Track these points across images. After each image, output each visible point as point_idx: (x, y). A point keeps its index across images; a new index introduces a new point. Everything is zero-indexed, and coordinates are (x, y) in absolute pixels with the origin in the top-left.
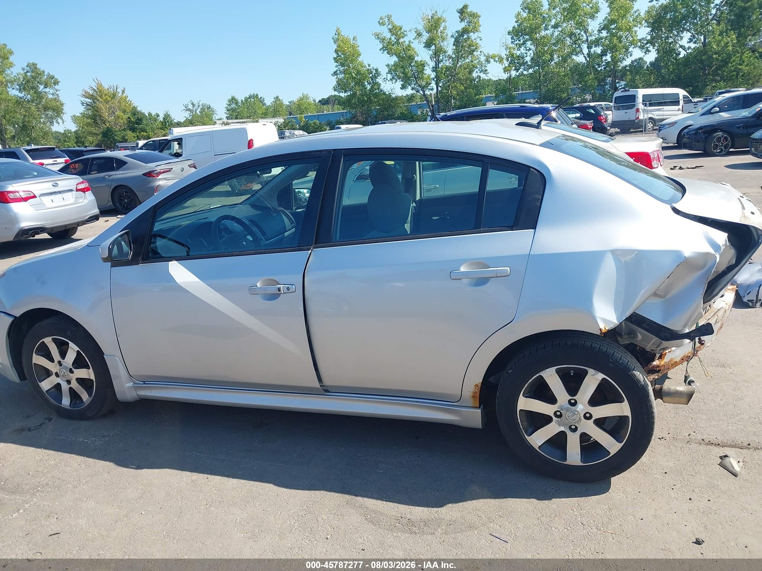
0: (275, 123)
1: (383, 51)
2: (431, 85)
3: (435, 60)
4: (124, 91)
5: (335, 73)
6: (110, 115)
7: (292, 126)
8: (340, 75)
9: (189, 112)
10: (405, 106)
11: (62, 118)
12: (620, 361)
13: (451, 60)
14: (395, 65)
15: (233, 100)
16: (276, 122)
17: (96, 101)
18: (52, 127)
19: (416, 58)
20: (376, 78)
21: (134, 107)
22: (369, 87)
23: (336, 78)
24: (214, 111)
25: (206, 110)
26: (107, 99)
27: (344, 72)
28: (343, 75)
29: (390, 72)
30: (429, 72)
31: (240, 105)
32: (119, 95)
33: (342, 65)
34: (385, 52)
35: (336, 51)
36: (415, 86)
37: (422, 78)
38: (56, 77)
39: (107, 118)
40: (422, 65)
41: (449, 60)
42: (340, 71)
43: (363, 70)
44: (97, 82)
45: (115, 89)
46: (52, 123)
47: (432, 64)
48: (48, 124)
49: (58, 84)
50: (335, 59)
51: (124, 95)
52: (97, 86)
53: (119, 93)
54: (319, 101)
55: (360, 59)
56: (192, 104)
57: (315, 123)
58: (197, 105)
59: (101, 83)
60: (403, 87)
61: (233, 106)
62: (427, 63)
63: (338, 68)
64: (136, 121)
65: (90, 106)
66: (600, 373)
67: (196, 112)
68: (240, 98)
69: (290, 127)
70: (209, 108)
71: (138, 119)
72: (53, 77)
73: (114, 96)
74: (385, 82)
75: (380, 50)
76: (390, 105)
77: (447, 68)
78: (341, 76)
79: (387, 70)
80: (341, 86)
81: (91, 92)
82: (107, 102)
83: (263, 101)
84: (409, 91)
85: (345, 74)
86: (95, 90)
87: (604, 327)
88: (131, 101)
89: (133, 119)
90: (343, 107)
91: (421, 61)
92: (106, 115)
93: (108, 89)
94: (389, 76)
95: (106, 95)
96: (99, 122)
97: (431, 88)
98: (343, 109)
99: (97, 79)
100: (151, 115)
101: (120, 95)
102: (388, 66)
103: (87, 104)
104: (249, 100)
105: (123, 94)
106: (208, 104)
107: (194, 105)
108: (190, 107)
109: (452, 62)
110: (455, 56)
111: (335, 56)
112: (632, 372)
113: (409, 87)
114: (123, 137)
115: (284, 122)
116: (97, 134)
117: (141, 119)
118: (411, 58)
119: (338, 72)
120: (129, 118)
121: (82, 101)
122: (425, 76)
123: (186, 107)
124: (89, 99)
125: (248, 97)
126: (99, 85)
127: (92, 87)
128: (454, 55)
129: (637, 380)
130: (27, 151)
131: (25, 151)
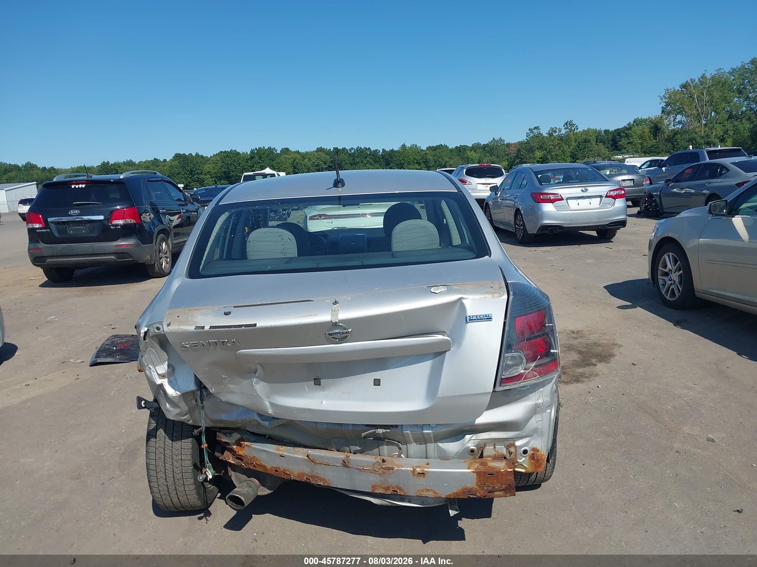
130: (709, 152)
131: (707, 152)
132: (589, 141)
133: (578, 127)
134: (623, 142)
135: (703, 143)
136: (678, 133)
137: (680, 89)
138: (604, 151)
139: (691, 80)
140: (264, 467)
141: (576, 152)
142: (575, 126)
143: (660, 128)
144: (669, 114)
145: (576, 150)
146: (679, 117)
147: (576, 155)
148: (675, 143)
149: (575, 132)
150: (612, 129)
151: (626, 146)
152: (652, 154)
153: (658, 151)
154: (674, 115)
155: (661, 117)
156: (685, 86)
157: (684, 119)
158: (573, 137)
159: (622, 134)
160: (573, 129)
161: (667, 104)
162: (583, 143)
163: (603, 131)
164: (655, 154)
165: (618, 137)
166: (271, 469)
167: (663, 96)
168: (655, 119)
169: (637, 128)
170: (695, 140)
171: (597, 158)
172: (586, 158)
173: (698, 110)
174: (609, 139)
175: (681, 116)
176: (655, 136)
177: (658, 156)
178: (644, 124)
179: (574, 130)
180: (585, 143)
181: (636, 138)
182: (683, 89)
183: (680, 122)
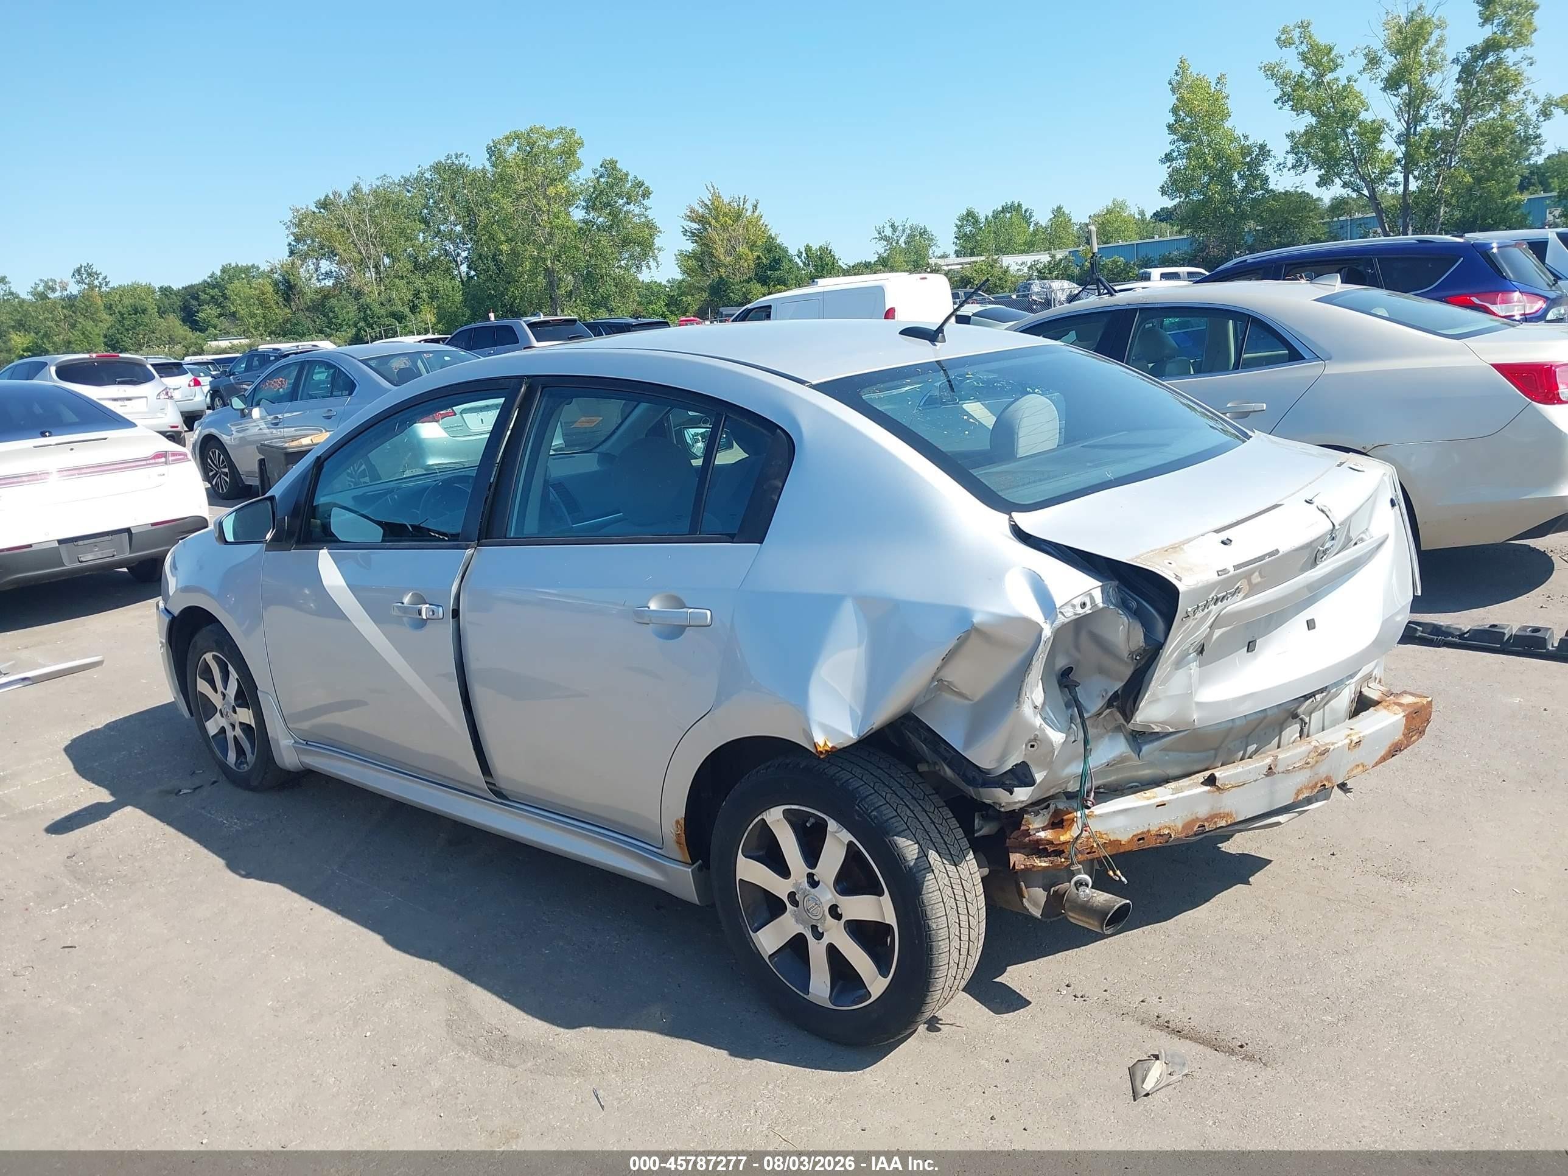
0: (1033, 263)
1: (1283, 103)
2: (1393, 175)
3: (1406, 119)
4: (756, 206)
5: (1168, 158)
6: (728, 253)
7: (1066, 271)
8: (1179, 161)
9: (885, 243)
10: (1324, 224)
11: (655, 259)
12: (873, 813)
13: (1448, 116)
14: (1309, 132)
15: (970, 217)
16: (1034, 261)
17: (707, 226)
18: (638, 275)
19: (1363, 115)
20: (1259, 164)
21: (770, 237)
22: (1241, 185)
23: (1168, 168)
24: (932, 239)
25: (918, 238)
26: (726, 222)
27: (1187, 155)
28: (1184, 161)
29: (1294, 150)
30: (1389, 145)
31: (982, 227)
32: (747, 215)
33: (1185, 139)
34: (1287, 107)
35: (1175, 111)
36: (1352, 179)
37: (1372, 160)
38: (646, 185)
39: (722, 257)
40: (1376, 131)
41: (1444, 117)
42: (1178, 151)
43: (1232, 149)
44: (712, 191)
45: (742, 204)
46: (639, 269)
47: (1399, 127)
48: (634, 269)
49: (648, 197)
50: (1170, 127)
51: (756, 214)
52: (711, 198)
53: (747, 210)
54: (1154, 214)
55: (1228, 124)
56: (893, 226)
57: (1115, 262)
58: (900, 228)
59: (719, 193)
60: (1323, 182)
61: (968, 229)
62: (1388, 125)
63: (1175, 145)
64: (770, 264)
65: (698, 236)
66: (845, 830)
67: (897, 243)
68: (984, 212)
69: (1061, 272)
70: (924, 233)
71: (774, 259)
72: (640, 184)
73: (738, 216)
74: (1280, 172)
75: (1275, 102)
76: (1287, 222)
77: (1435, 135)
78: (1181, 163)
79: (1287, 145)
80: (1176, 184)
81: (700, 211)
82: (724, 228)
83: (1030, 218)
84: (1336, 190)
85: (1189, 158)
86: (708, 205)
87: (822, 740)
88: (766, 226)
89: (764, 261)
90: (1176, 228)
91: (1373, 122)
92: (720, 252)
93: (729, 204)
94: (1291, 160)
95: (725, 215)
96: (707, 266)
97: (1393, 181)
98: (1180, 232)
99: (713, 186)
100: (811, 250)
101: (749, 213)
102: (1291, 136)
103: (691, 233)
104: (1002, 215)
105: (754, 212)
106: (923, 227)
107: (894, 228)
108: (888, 232)
109: (1451, 121)
110: (1459, 106)
111: (1171, 120)
112: (891, 838)
113: (1337, 180)
114: (745, 295)
115: (1050, 262)
116: (702, 289)
117: (779, 259)
118: (1347, 117)
119: (1175, 154)
120: (759, 257)
121: (683, 228)
122: (1382, 156)
123: (880, 233)
124: (696, 222)
125: (1000, 209)
126: (716, 196)
127: (703, 201)
128: (1456, 103)
129: (898, 855)
130: (531, 325)
131: (528, 325)
132: (144, 311)
133: (107, 280)
134: (208, 312)
135: (385, 314)
136: (331, 295)
137: (316, 210)
138: (181, 332)
139: (334, 193)
140: (1117, 843)
141: (119, 336)
142: (101, 277)
143: (296, 285)
144: (304, 257)
145: (118, 330)
146: (325, 265)
147: (120, 340)
148: (331, 315)
149: (102, 290)
150: (177, 285)
151: (215, 321)
152: (290, 336)
153: (300, 329)
154: (315, 260)
155: (293, 263)
156: (324, 205)
157: (334, 268)
158: (100, 302)
159: (203, 296)
160: (98, 284)
161: (298, 239)
162: (130, 315)
163: (157, 289)
164: (296, 336)
165: (194, 303)
166: (1130, 841)
167: (291, 222)
168: (282, 266)
169: (238, 285)
170: (371, 310)
171: (167, 346)
172: (144, 348)
173: (360, 253)
174: (175, 307)
175: (328, 262)
176: (287, 299)
177: (304, 341)
178: (243, 276)
179: (100, 287)
180: (136, 314)
181: (240, 305)
182: (322, 210)
183: (328, 275)
